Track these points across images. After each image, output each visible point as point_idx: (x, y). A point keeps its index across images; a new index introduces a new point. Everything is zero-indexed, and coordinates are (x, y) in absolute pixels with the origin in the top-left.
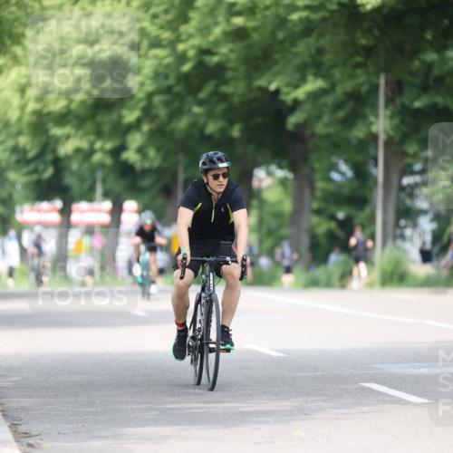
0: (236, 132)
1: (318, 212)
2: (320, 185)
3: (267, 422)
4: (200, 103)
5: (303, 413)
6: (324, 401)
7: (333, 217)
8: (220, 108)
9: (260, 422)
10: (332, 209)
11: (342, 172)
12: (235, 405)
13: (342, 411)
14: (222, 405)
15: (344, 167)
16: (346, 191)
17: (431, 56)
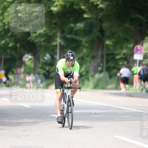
0: (18, 45)
1: (41, 68)
2: (41, 60)
3: (26, 125)
4: (8, 37)
5: (36, 123)
6: (41, 120)
7: (45, 69)
8: (13, 39)
9: (23, 125)
10: (45, 67)
11: (47, 57)
12: (17, 120)
13: (46, 122)
14: (13, 121)
15: (48, 55)
16: (49, 62)
17: (72, 25)
